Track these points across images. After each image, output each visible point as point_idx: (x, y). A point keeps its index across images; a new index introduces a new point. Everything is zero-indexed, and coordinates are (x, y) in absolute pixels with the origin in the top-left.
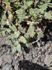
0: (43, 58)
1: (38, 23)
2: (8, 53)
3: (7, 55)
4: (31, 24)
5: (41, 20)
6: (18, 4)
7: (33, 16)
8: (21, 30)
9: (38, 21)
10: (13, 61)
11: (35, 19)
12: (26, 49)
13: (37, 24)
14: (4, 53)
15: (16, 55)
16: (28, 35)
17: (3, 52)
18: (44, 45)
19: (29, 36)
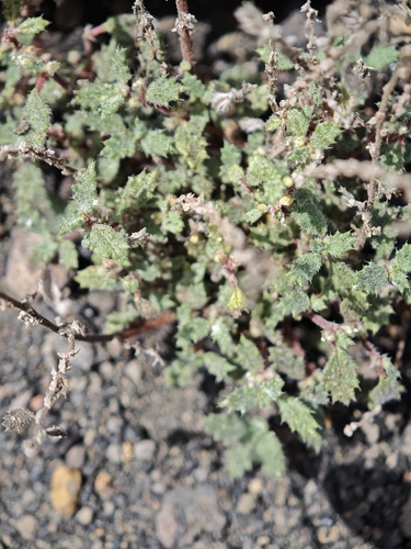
0: (396, 502)
1: (375, 328)
2: (201, 474)
3: (194, 486)
4: (341, 339)
5: (389, 310)
6: (268, 236)
7: (352, 298)
8: (282, 362)
9: (374, 320)
10: (229, 524)
11: (358, 311)
12: (301, 457)
13: (370, 332)
14: (178, 477)
15: (246, 491)
16: (326, 394)
17: (173, 472)
18: (396, 429)
19: (330, 398)
